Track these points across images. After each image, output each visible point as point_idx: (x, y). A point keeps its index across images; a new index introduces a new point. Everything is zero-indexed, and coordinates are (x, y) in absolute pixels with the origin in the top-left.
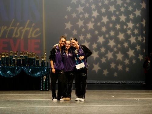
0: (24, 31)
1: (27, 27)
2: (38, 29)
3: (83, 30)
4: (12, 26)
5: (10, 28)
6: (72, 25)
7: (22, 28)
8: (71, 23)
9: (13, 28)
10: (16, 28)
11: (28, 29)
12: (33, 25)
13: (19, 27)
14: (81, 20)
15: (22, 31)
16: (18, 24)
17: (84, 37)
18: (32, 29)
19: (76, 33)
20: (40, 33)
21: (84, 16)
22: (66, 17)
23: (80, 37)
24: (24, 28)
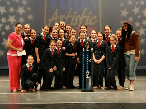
0: (81, 19)
1: (84, 15)
2: (95, 17)
3: (139, 17)
4: (70, 15)
5: (68, 16)
6: (127, 13)
7: (79, 16)
8: (127, 11)
9: (71, 16)
10: (74, 16)
11: (86, 17)
12: (90, 13)
13: (76, 15)
14: (137, 7)
15: (80, 19)
16: (76, 12)
17: (139, 23)
18: (89, 17)
19: (132, 20)
20: (97, 21)
21: (139, 4)
22: (122, 4)
23: (135, 24)
24: (81, 16)
